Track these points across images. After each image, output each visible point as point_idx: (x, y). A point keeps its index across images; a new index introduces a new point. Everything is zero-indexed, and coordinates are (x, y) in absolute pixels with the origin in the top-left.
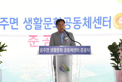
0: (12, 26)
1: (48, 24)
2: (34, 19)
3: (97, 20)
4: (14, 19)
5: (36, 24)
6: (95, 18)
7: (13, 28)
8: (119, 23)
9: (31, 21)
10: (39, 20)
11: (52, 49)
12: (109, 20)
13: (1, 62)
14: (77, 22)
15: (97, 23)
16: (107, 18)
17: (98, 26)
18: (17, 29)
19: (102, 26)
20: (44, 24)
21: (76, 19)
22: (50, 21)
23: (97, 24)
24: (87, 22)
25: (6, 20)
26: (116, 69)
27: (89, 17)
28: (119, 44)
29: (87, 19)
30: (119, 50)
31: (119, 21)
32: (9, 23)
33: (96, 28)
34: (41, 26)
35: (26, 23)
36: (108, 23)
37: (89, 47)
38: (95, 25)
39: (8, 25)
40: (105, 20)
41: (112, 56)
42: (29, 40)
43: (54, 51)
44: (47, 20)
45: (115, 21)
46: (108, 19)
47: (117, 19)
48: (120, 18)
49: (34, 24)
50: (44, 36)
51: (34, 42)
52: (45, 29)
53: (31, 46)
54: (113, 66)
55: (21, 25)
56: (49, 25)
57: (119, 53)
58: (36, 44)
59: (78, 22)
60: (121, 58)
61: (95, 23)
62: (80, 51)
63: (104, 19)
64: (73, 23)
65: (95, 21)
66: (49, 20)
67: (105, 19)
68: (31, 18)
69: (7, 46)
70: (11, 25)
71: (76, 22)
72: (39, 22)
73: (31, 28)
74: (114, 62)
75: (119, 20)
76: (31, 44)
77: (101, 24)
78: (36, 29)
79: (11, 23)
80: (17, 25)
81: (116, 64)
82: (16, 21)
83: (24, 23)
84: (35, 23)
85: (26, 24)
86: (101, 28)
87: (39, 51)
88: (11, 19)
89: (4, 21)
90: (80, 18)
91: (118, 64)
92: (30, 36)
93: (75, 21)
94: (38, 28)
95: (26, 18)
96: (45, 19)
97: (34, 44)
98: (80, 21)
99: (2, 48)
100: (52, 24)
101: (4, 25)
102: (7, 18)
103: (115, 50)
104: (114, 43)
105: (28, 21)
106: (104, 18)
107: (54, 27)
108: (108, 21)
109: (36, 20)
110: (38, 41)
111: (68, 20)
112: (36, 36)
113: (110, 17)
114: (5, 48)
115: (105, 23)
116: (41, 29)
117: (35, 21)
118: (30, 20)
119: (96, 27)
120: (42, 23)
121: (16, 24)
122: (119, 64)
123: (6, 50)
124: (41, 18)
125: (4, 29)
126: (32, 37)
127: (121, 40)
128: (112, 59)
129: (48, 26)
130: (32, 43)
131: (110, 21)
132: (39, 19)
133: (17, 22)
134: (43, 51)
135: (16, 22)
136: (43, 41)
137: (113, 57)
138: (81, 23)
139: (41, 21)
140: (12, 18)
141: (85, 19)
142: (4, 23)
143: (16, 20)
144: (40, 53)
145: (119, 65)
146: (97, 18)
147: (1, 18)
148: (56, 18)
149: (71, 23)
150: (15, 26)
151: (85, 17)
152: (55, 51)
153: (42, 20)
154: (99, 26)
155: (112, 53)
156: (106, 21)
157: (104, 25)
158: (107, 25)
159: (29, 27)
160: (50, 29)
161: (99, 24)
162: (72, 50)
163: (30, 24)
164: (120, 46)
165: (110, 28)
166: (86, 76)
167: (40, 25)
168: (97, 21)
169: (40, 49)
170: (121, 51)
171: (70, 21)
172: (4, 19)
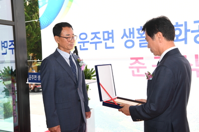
0: (106, 43)
2: (138, 30)
4: (108, 32)
7: (108, 46)
9: (133, 33)
18: (113, 48)
25: (98, 35)
32: (102, 40)
35: (125, 37)
39: (101, 42)
42: (131, 64)
49: (138, 38)
50: (156, 58)
51: (138, 68)
53: (134, 75)
55: (119, 42)
68: (133, 29)
73: (133, 45)
76: (133, 72)
78: (141, 46)
79: (104, 39)
80: (113, 42)
82: (110, 36)
83: (122, 38)
84: (140, 36)
85: (125, 39)
88: (104, 32)
89: (96, 37)
92: (132, 59)
94: (145, 44)
95: (125, 30)
97: (138, 71)
101: (96, 43)
102: (99, 33)
105: (128, 34)
112: (142, 58)
117: (139, 33)
118: (132, 31)
121: (111, 40)
125: (96, 49)
126: (134, 61)
130: (135, 70)
133: (112, 37)
135: (111, 38)
136: (153, 66)
140: (106, 32)
142: (96, 40)
143: (110, 33)
147: (92, 33)
148: (177, 23)
150: (109, 43)
159: (129, 44)
163: (132, 39)
172: (95, 33)
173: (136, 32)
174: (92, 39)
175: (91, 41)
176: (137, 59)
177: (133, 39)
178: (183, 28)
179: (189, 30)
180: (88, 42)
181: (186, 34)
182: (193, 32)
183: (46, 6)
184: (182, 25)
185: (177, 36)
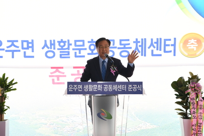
0: (25, 53)
1: (80, 50)
2: (59, 42)
3: (155, 43)
4: (27, 41)
5: (62, 49)
6: (152, 40)
7: (27, 55)
8: (189, 48)
9: (54, 44)
10: (67, 44)
11: (86, 87)
12: (173, 43)
13: (9, 107)
14: (125, 46)
15: (154, 47)
16: (170, 40)
17: (156, 52)
18: (33, 57)
19: (162, 52)
20: (73, 49)
21: (123, 42)
22: (83, 45)
23: (155, 50)
24: (140, 46)
25: (15, 43)
26: (184, 118)
27: (142, 39)
28: (187, 80)
29: (139, 42)
30: (187, 88)
31: (187, 46)
32: (20, 48)
33: (153, 55)
34: (69, 52)
35: (46, 47)
36: (171, 48)
37: (141, 83)
38: (152, 51)
39: (19, 51)
41: (177, 98)
42: (51, 73)
43: (89, 89)
44: (78, 43)
45: (182, 44)
46: (172, 42)
47: (186, 42)
48: (189, 41)
49: (58, 49)
50: (74, 68)
51: (58, 77)
52: (76, 56)
53: (54, 83)
54: (180, 114)
55: (39, 52)
56: (82, 51)
57: (188, 94)
58: (62, 80)
59: (127, 46)
60: (192, 102)
61: (152, 48)
62: (127, 89)
63: (165, 42)
64: (119, 48)
65: (152, 44)
66: (81, 43)
67: (167, 43)
68: (54, 41)
69: (16, 83)
70: (22, 51)
71: (123, 46)
72: (66, 47)
73: (54, 56)
74: (180, 107)
75: (189, 43)
76: (53, 80)
77: (160, 50)
78: (61, 57)
79: (23, 48)
80: (33, 51)
81: (185, 110)
82: (30, 45)
83: (43, 48)
84: (60, 48)
85: (46, 49)
86: (160, 55)
87: (68, 89)
88: (23, 42)
89: (13, 45)
90: (128, 40)
91: (186, 111)
92: (52, 68)
93: (121, 44)
94: (65, 55)
95: (46, 41)
96: (76, 41)
97: (58, 80)
98: (129, 44)
99: (9, 85)
100: (86, 49)
101: (13, 51)
102: (17, 41)
103: (182, 88)
104: (181, 78)
105: (49, 45)
106: (165, 40)
107: (89, 54)
108: (172, 45)
109: (62, 44)
110: (65, 76)
112: (62, 68)
113: (175, 39)
114: (14, 87)
115: (168, 49)
116: (69, 57)
117: (59, 45)
118: (53, 43)
119: (154, 53)
120: (71, 47)
121: (30, 49)
122: (189, 110)
123: (15, 89)
124: (68, 41)
125: (13, 57)
126: (54, 70)
127: (191, 73)
128: (178, 103)
129: (80, 53)
130: (55, 79)
131: (174, 45)
132: (66, 42)
133: (32, 47)
134: (72, 89)
135: (30, 47)
136: (72, 75)
137: (180, 100)
138: (131, 48)
139: (70, 45)
140: (25, 41)
141: (137, 42)
142: (13, 48)
143: (30, 43)
144: (69, 93)
145: (188, 112)
146: (155, 40)
147: (8, 41)
148: (92, 40)
149: (116, 47)
150: (29, 53)
151: (137, 39)
152: (91, 90)
153: (70, 43)
154: (158, 52)
155: (177, 93)
156: (169, 45)
157: (165, 51)
158: (171, 51)
159: (50, 54)
160: (84, 56)
161: (157, 49)
162: (115, 87)
163: (52, 50)
164: (189, 83)
165: (175, 55)
166: (139, 129)
167: (67, 50)
168: (155, 45)
169: (68, 87)
170: (192, 90)
171: (114, 44)
172: (13, 42)
173: (57, 44)
174: (8, 47)
175: (6, 49)
176: (57, 68)
177: (54, 50)
180: (3, 49)
185: (92, 50)
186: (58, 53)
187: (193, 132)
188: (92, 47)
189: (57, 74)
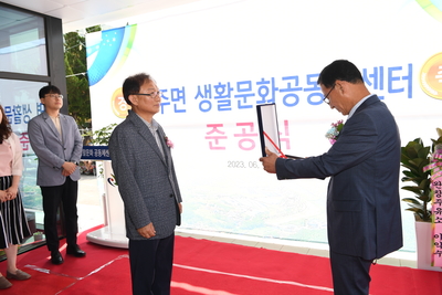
0: (175, 106)
1: (245, 96)
2: (216, 87)
3: (371, 76)
4: (177, 90)
5: (220, 97)
6: (365, 71)
7: (177, 109)
8: (440, 81)
9: (210, 91)
10: (226, 88)
12: (407, 74)
14: (315, 86)
15: (370, 84)
16: (400, 68)
18: (184, 111)
19: (384, 93)
20: (236, 96)
21: (312, 79)
22: (250, 89)
23: (371, 89)
25: (165, 94)
28: (430, 145)
30: (428, 162)
31: (437, 77)
32: (170, 100)
34: (229, 101)
35: (200, 96)
39: (169, 104)
40: (394, 76)
42: (208, 133)
44: (242, 87)
45: (424, 75)
46: (405, 72)
48: (440, 67)
49: (215, 98)
50: (238, 124)
51: (217, 138)
52: (240, 107)
53: (211, 148)
55: (192, 103)
56: (247, 98)
57: (429, 172)
60: (435, 189)
63: (390, 74)
64: (306, 90)
66: (246, 86)
67: (395, 74)
68: (210, 85)
71: (312, 86)
72: (226, 93)
73: (210, 108)
75: (439, 73)
76: (210, 143)
77: (382, 88)
78: (219, 109)
79: (173, 100)
80: (184, 103)
82: (181, 95)
83: (196, 98)
84: (218, 95)
85: (200, 99)
86: (382, 98)
88: (173, 90)
92: (209, 126)
93: (309, 83)
94: (224, 106)
95: (199, 87)
96: (239, 84)
97: (217, 143)
100: (254, 95)
102: (166, 91)
103: (417, 162)
104: (417, 140)
105: (203, 93)
106: (391, 70)
107: (258, 102)
108: (404, 78)
109: (220, 90)
110: (226, 137)
111: (293, 82)
112: (221, 125)
113: (410, 65)
115: (396, 85)
116: (230, 109)
117: (217, 91)
118: (208, 89)
120: (233, 93)
121: (181, 100)
124: (229, 84)
125: (162, 113)
126: (211, 129)
127: (439, 130)
128: (407, 189)
129: (245, 102)
130: (213, 141)
131: (409, 78)
132: (225, 86)
133: (183, 97)
135: (181, 97)
136: (236, 135)
137: (413, 184)
139: (230, 89)
140: (175, 90)
143: (181, 92)
145: (429, 206)
146: (370, 71)
148: (262, 79)
149: (301, 89)
150: (180, 105)
153: (231, 87)
156: (398, 79)
157: (390, 91)
158: (402, 90)
159: (205, 106)
160: (251, 107)
161: (376, 88)
163: (208, 99)
165: (410, 96)
167: (227, 99)
168: (371, 80)
170: (437, 165)
171: (297, 84)
173: (213, 90)
176: (215, 126)
177: (210, 100)
178: (270, 86)
179: (277, 89)
181: (273, 94)
182: (281, 91)
183: (96, 54)
184: (268, 82)
185: (263, 96)
186: (215, 103)
187: (436, 249)
188: (263, 91)
189: (215, 134)
